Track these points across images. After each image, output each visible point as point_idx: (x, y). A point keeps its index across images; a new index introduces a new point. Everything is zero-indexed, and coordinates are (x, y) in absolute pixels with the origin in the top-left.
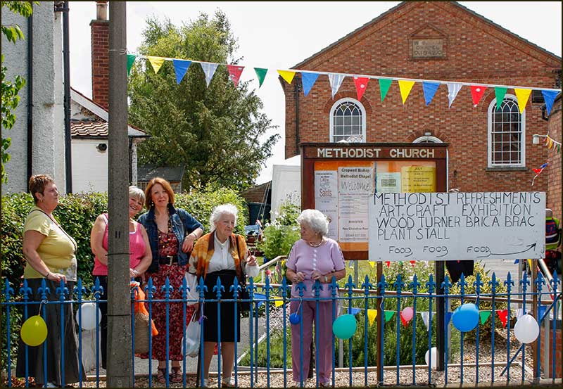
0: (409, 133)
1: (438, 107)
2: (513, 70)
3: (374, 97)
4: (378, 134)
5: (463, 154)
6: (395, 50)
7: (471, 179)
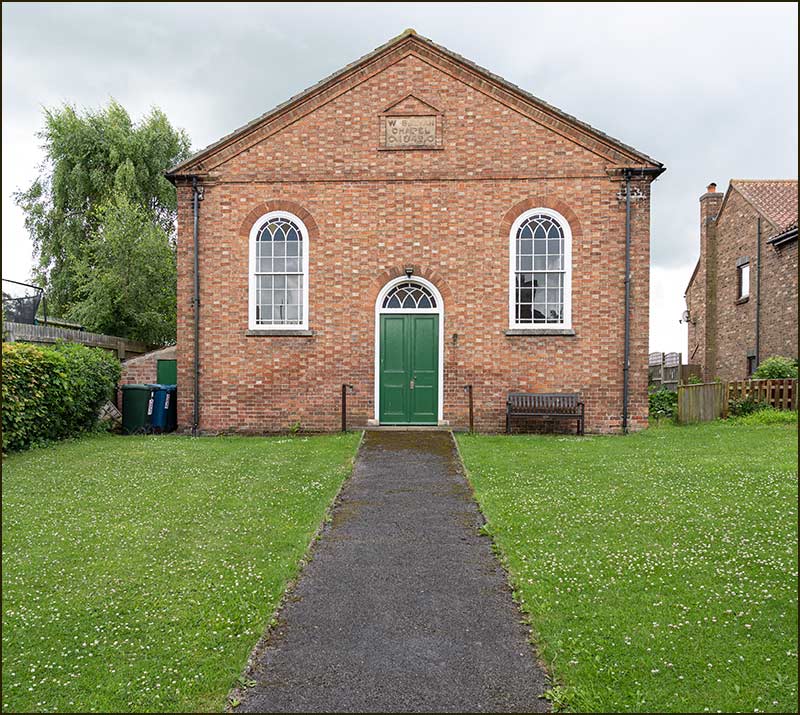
0: (379, 271)
1: (427, 228)
2: (551, 168)
3: (323, 210)
4: (328, 271)
5: (469, 306)
6: (357, 134)
7: (480, 348)
